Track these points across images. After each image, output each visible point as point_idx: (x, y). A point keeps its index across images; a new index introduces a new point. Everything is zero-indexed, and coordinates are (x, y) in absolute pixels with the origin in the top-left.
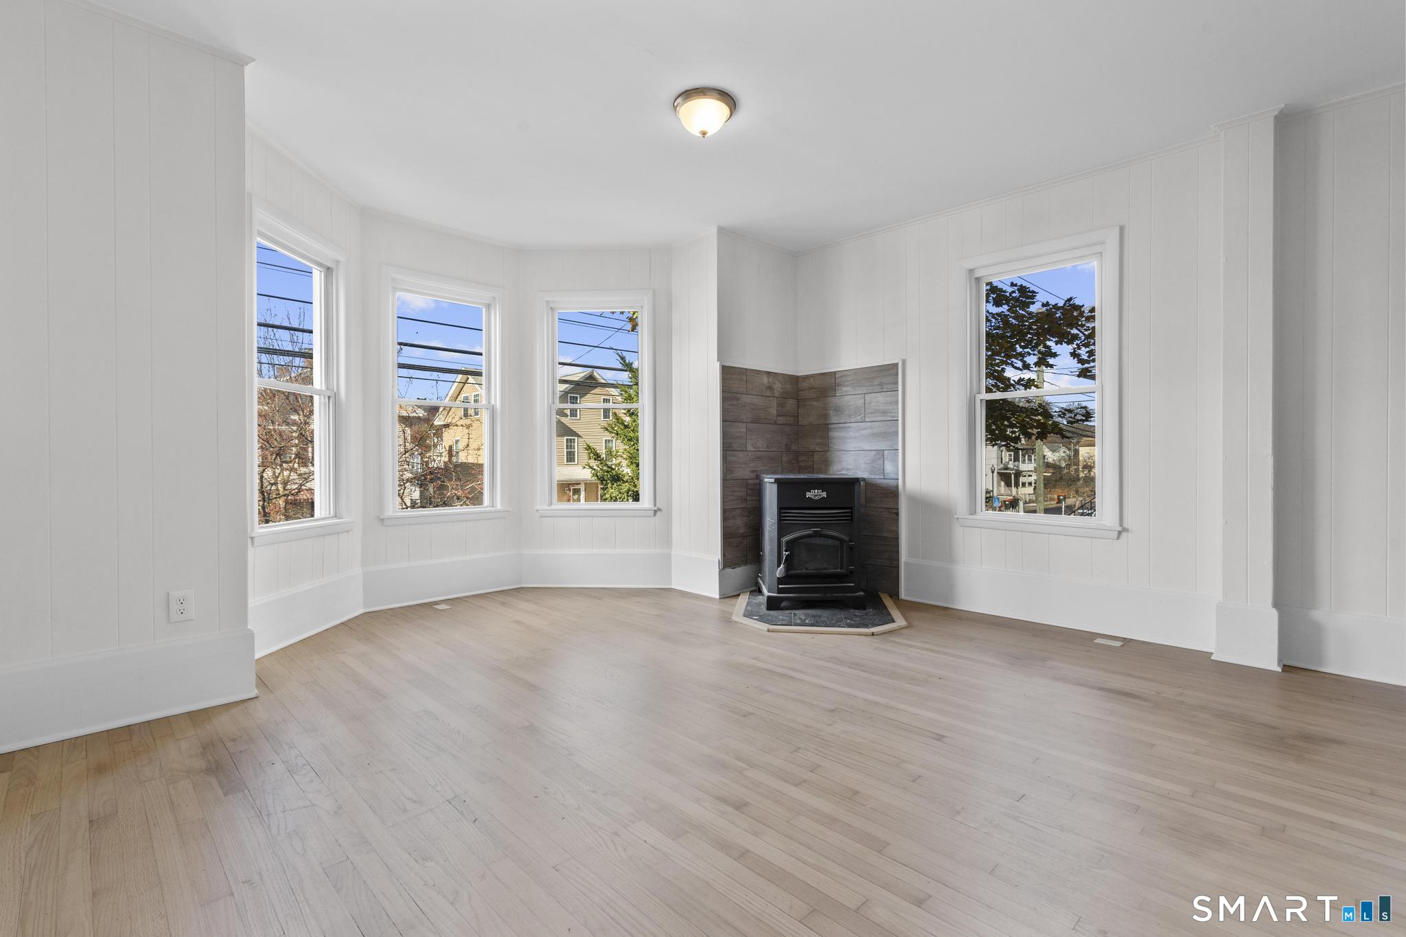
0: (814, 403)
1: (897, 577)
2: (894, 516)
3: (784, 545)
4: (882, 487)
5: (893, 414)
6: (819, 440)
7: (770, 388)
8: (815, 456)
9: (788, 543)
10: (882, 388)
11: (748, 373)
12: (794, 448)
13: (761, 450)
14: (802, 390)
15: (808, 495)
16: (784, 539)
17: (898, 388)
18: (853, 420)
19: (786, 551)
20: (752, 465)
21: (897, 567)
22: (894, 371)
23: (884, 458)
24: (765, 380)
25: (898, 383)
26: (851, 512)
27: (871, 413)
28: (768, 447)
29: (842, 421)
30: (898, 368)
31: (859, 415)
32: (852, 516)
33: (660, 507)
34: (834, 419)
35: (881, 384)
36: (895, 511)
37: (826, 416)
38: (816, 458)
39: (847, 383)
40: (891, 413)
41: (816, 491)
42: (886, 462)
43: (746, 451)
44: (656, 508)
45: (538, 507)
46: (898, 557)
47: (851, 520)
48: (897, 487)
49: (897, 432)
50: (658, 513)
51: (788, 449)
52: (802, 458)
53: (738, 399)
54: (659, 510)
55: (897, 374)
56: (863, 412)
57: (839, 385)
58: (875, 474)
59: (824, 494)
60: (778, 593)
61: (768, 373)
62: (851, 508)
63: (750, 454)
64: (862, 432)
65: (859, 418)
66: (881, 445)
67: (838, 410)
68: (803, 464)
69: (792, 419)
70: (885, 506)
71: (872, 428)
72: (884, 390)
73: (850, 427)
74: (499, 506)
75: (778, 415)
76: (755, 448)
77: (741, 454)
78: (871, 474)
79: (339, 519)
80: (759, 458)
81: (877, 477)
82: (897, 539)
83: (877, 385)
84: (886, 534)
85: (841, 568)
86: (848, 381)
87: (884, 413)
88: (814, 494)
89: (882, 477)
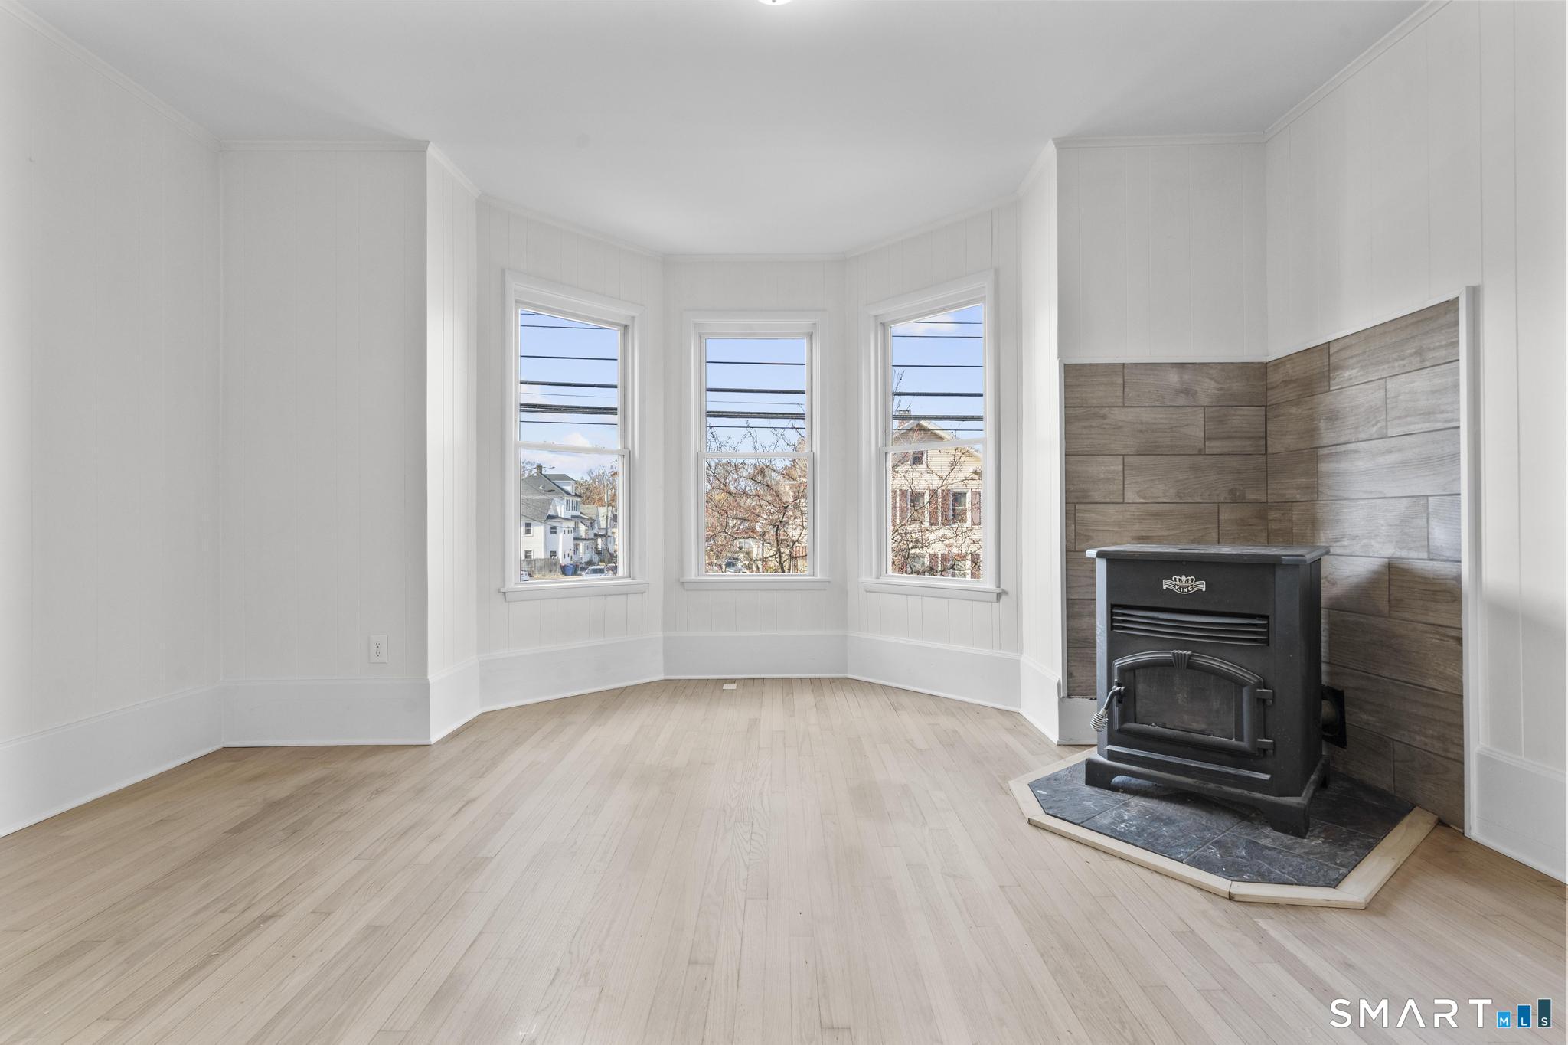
0: (1293, 410)
1: (1459, 784)
2: (1452, 643)
3: (1115, 672)
4: (1425, 578)
5: (1445, 416)
6: (1301, 481)
7: (1186, 391)
8: (1295, 512)
9: (1123, 670)
10: (1423, 361)
11: (1126, 371)
12: (1251, 495)
13: (1160, 500)
14: (1272, 388)
15: (1166, 584)
16: (1118, 663)
17: (1458, 354)
18: (1362, 436)
19: (1119, 685)
20: (1137, 526)
21: (1460, 761)
22: (1450, 317)
23: (1428, 514)
24: (1173, 378)
25: (1457, 342)
26: (1267, 626)
27: (1400, 418)
28: (1178, 495)
29: (1343, 439)
30: (1457, 310)
31: (1373, 426)
32: (1267, 634)
33: (1006, 589)
34: (1327, 437)
35: (1419, 352)
36: (1454, 633)
37: (1312, 432)
38: (1297, 512)
39: (1351, 361)
40: (1442, 412)
41: (1184, 578)
42: (1433, 523)
43: (1123, 503)
44: (998, 590)
45: (864, 578)
46: (1462, 739)
47: (1267, 641)
48: (1458, 579)
49: (1455, 457)
50: (1004, 598)
51: (1236, 498)
52: (1274, 515)
53: (1104, 417)
54: (1005, 592)
55: (1456, 323)
56: (1384, 417)
57: (1338, 368)
58: (1410, 549)
59: (1202, 586)
60: (1109, 759)
61: (1181, 366)
62: (1266, 617)
63: (1132, 508)
64: (1381, 460)
65: (1375, 429)
66: (1422, 484)
67: (1333, 417)
68: (1273, 526)
69: (1249, 443)
70: (1432, 620)
71: (1400, 450)
72: (1428, 364)
73: (1356, 451)
74: (819, 576)
75: (1205, 439)
76: (1145, 498)
77: (1111, 509)
78: (1401, 549)
79: (633, 579)
80: (1155, 515)
81: (1414, 554)
82: (1458, 697)
83: (1411, 355)
84: (1433, 683)
85: (1240, 738)
86: (1352, 357)
87: (1428, 414)
88: (1181, 584)
89: (1425, 555)
